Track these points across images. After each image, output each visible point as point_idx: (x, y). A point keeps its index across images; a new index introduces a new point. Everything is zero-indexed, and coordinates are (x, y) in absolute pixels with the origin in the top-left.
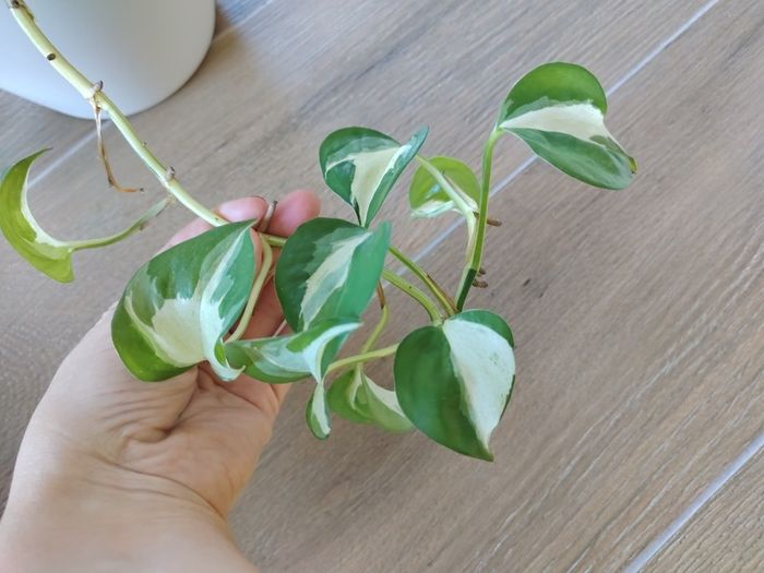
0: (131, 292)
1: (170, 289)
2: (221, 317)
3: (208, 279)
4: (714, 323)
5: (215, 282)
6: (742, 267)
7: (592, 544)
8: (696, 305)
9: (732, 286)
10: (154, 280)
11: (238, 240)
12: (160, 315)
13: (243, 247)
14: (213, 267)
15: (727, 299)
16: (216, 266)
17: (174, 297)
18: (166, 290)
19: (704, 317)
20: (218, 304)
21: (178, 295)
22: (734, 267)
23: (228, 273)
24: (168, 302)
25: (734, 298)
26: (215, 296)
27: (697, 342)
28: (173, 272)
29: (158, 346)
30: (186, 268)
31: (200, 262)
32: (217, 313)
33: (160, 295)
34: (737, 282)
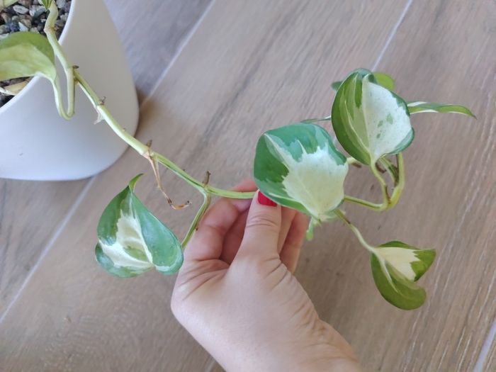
6: (486, 138)
7: (465, 324)
8: (470, 168)
9: (485, 150)
15: (485, 159)
19: (477, 173)
27: (478, 189)
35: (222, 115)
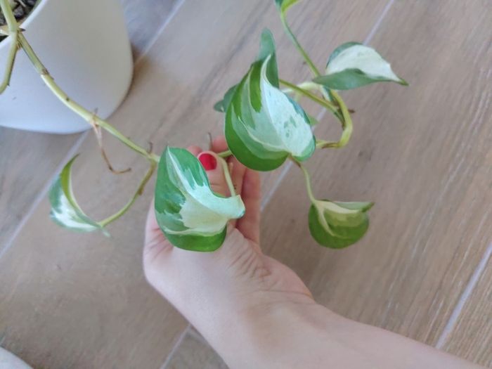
0: (164, 227)
1: (175, 207)
2: (202, 185)
3: (182, 184)
4: (469, 146)
5: (185, 182)
6: (475, 111)
7: (440, 288)
8: (457, 139)
9: (473, 123)
10: (165, 211)
11: (171, 157)
12: (185, 220)
13: (176, 155)
14: (177, 179)
15: (472, 131)
16: (178, 176)
17: (180, 208)
18: (175, 209)
19: (463, 145)
20: (196, 184)
21: (181, 205)
22: (471, 112)
23: (184, 171)
24: (181, 213)
25: (476, 128)
26: (191, 184)
27: (463, 160)
28: (167, 200)
29: (201, 233)
30: (169, 192)
31: (171, 183)
32: (200, 187)
33: (175, 214)
34: (475, 120)
35: (215, 75)
